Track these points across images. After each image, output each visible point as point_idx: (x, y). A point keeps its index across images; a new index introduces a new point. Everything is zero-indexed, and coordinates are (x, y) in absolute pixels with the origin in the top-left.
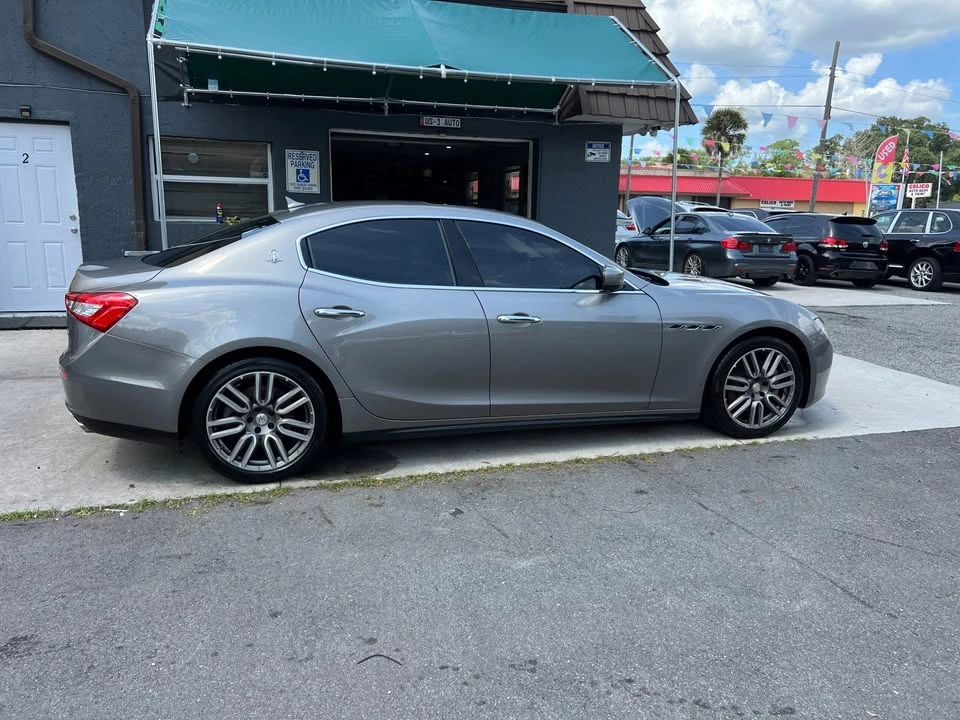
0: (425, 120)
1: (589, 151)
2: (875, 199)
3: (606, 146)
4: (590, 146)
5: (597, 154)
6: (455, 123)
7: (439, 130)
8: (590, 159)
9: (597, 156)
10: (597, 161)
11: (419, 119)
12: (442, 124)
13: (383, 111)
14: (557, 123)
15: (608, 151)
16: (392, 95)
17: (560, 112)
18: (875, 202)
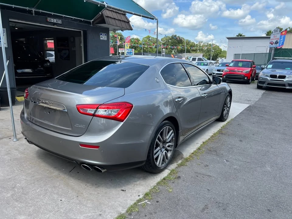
0: (49, 19)
1: (101, 36)
2: (127, 53)
3: (105, 35)
4: (101, 34)
5: (103, 37)
6: (60, 22)
7: (54, 24)
8: (101, 39)
9: (103, 38)
10: (103, 39)
11: (46, 18)
12: (55, 22)
13: (32, 13)
14: (92, 26)
15: (106, 36)
16: (37, 8)
17: (93, 22)
18: (127, 54)
